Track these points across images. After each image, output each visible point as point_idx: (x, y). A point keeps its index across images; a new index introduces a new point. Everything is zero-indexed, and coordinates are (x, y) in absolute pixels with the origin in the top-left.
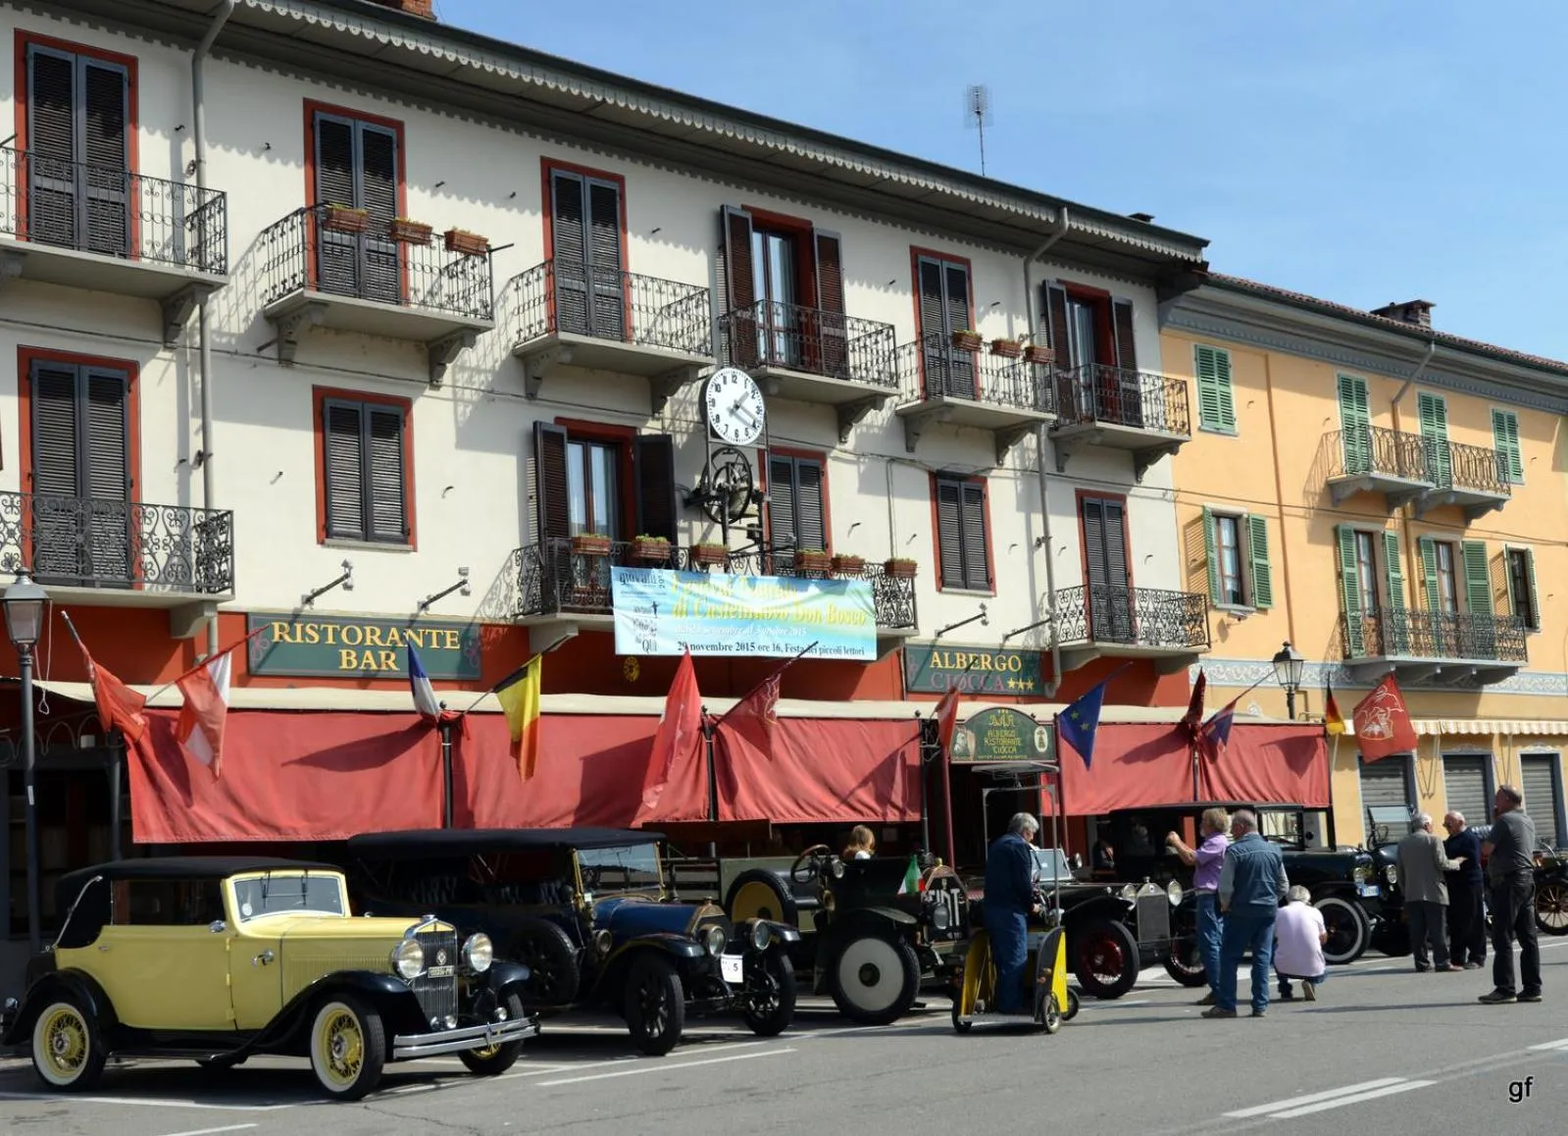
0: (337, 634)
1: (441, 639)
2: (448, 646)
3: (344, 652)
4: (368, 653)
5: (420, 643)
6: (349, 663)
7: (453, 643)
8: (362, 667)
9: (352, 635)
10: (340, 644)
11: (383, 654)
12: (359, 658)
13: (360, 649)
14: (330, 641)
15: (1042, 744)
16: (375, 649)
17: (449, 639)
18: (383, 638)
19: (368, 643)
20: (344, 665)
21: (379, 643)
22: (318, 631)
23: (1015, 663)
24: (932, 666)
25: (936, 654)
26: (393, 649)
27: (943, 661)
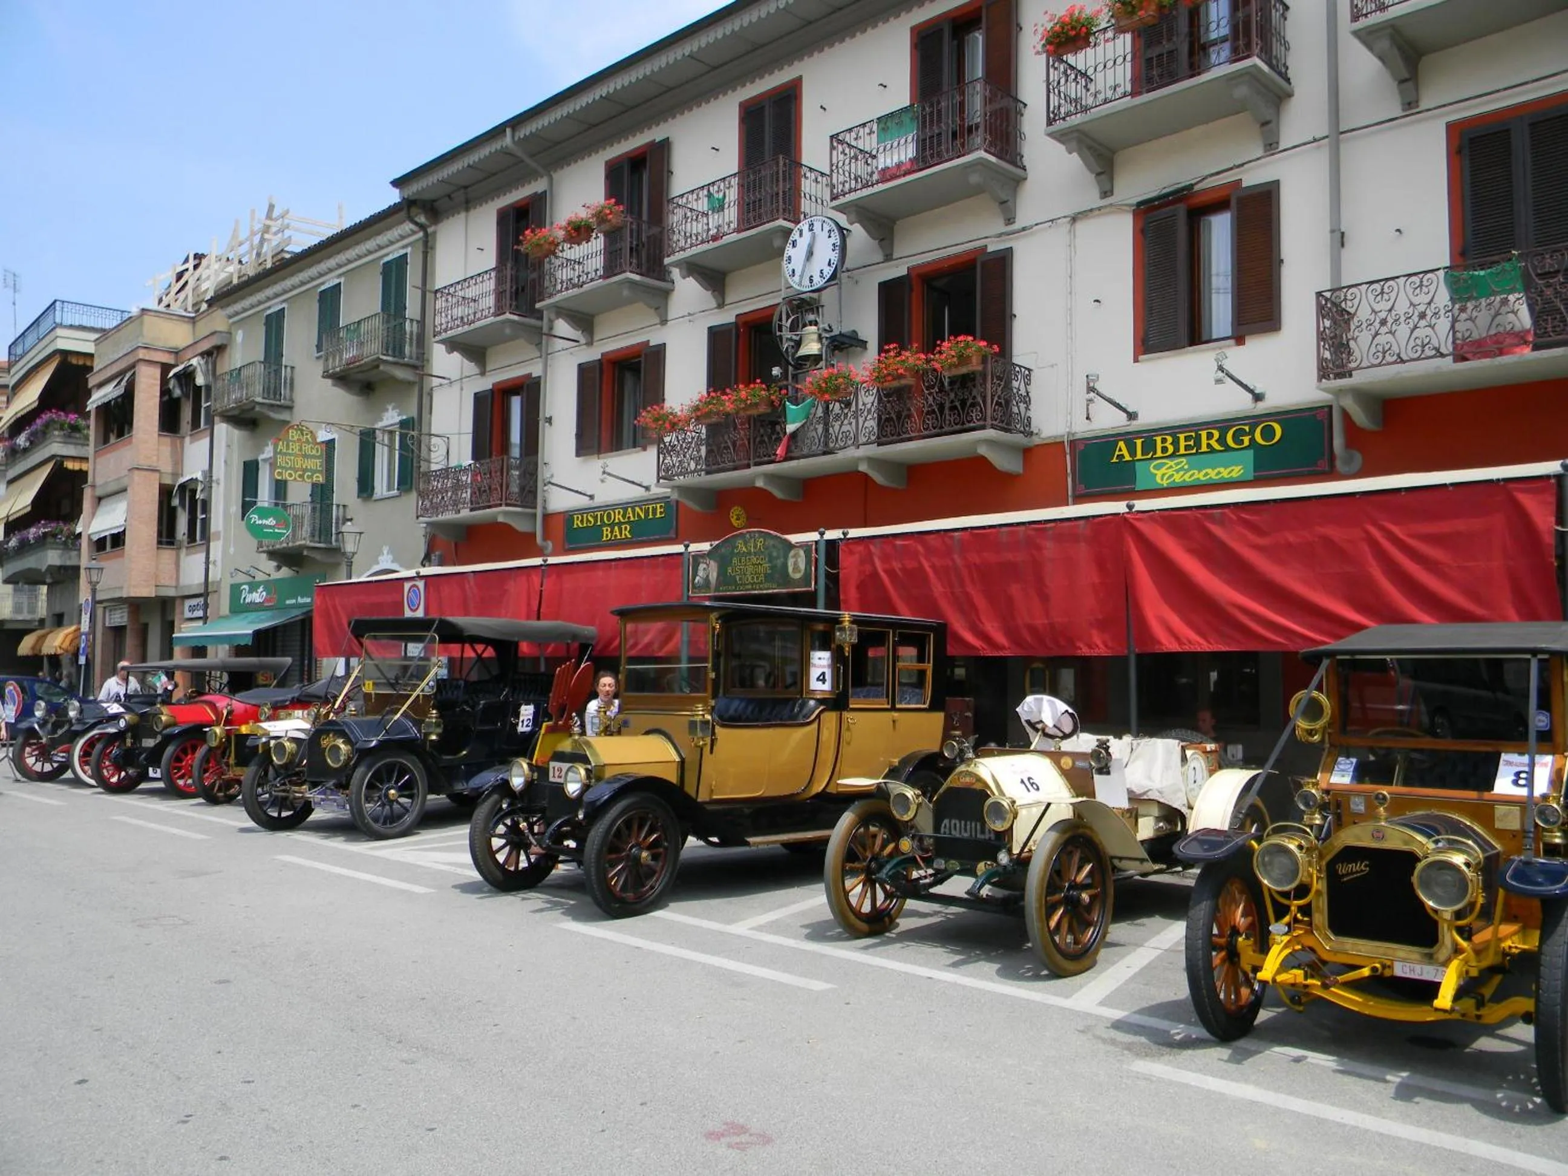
0: (602, 517)
1: (654, 510)
2: (658, 515)
3: (604, 529)
4: (616, 528)
5: (643, 515)
6: (607, 535)
7: (661, 512)
8: (613, 537)
9: (609, 516)
10: (603, 524)
11: (623, 527)
12: (612, 532)
13: (612, 527)
14: (599, 522)
15: (796, 569)
16: (620, 524)
17: (659, 510)
18: (624, 516)
19: (617, 520)
20: (604, 537)
21: (622, 520)
22: (594, 517)
23: (1268, 433)
24: (1114, 460)
25: (1121, 444)
26: (629, 522)
27: (1132, 451)
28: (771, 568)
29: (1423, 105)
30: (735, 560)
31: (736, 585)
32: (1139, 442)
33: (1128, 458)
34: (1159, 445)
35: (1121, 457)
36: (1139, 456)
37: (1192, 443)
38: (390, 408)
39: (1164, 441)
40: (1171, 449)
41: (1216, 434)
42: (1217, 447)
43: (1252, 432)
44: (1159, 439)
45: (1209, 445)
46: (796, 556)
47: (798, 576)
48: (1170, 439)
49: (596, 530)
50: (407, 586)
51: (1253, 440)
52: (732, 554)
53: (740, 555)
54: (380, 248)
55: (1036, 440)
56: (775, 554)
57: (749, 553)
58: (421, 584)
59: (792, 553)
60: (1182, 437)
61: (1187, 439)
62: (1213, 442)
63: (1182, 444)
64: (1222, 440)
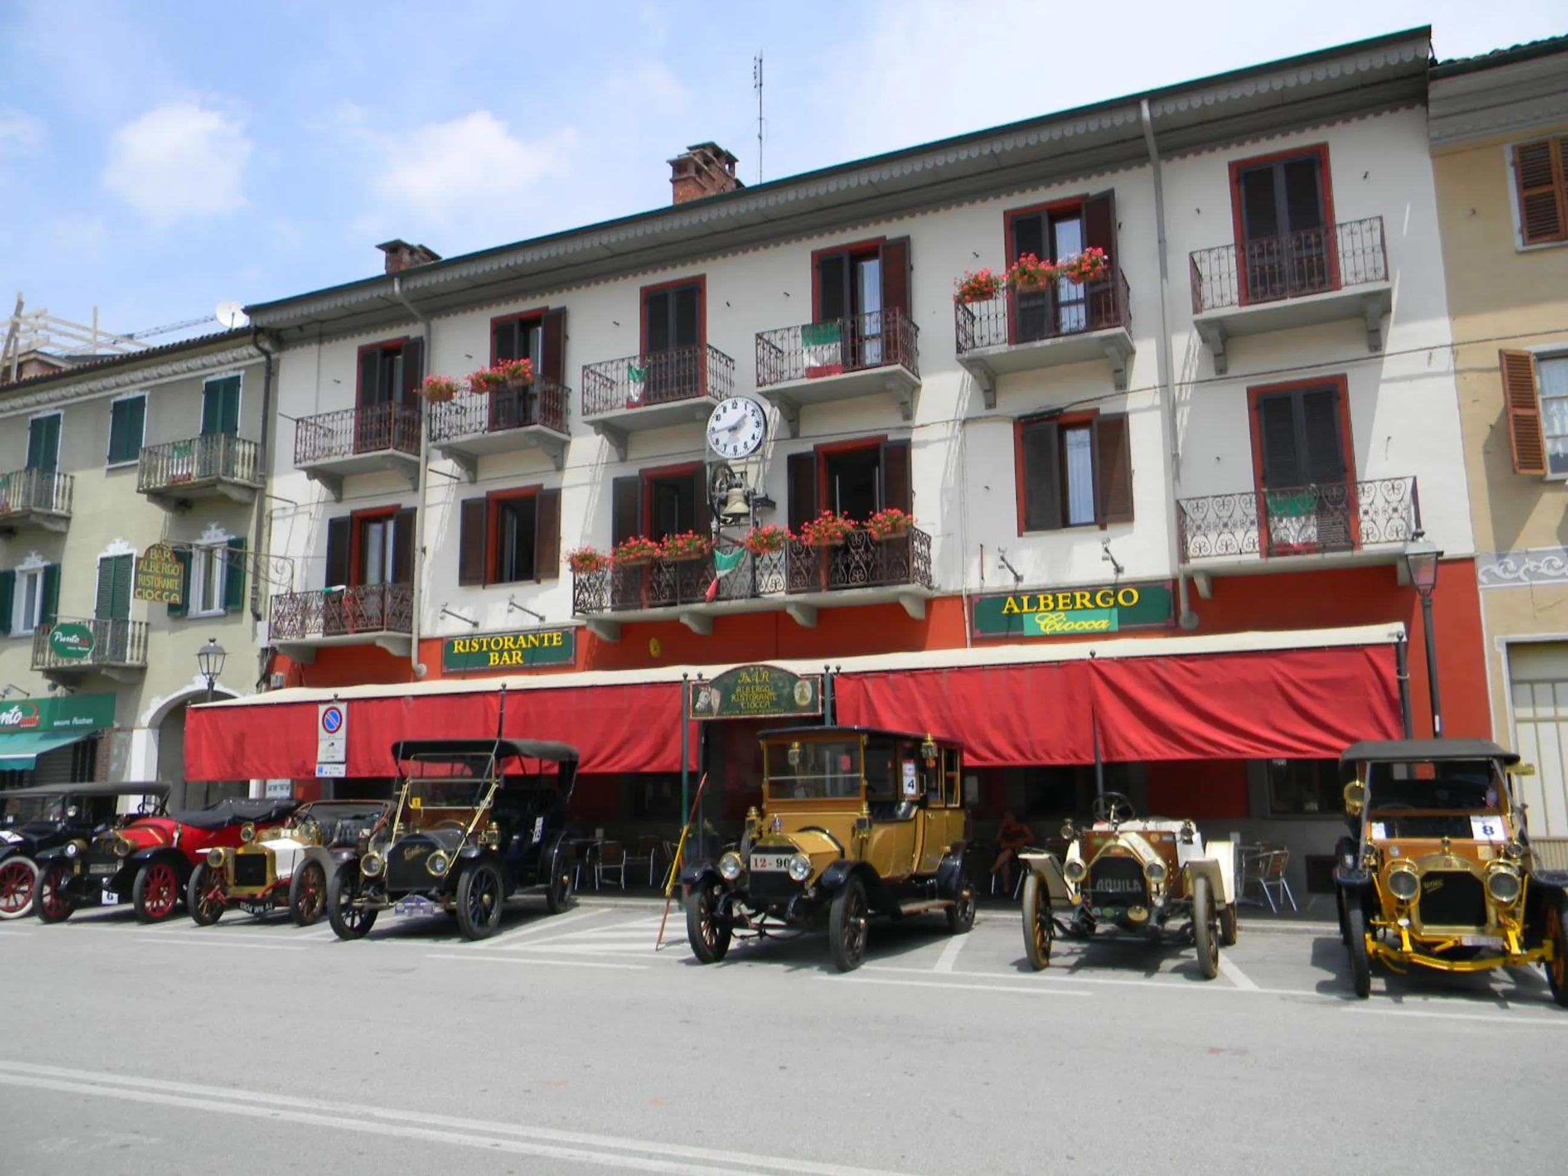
0: (488, 644)
1: (551, 639)
2: (555, 643)
3: (492, 654)
4: (506, 654)
5: (537, 643)
6: (494, 661)
7: (558, 641)
8: (502, 663)
9: (497, 643)
10: (490, 650)
11: (514, 653)
12: (500, 658)
13: (501, 653)
14: (485, 649)
15: (803, 696)
16: (510, 650)
17: (555, 639)
18: (515, 643)
19: (506, 647)
20: (492, 663)
21: (512, 646)
22: (478, 643)
23: (1128, 597)
24: (1005, 611)
25: (1010, 599)
26: (520, 649)
27: (1020, 605)
28: (778, 696)
29: (1231, 372)
30: (738, 690)
31: (741, 710)
32: (1025, 599)
33: (1016, 610)
34: (1042, 602)
35: (1010, 610)
36: (1026, 609)
37: (1068, 601)
38: (213, 526)
39: (1046, 598)
40: (1052, 606)
41: (1088, 596)
42: (1088, 605)
43: (1115, 595)
44: (1041, 597)
45: (1082, 604)
46: (802, 686)
47: (805, 703)
48: (1050, 598)
49: (483, 656)
50: (322, 709)
51: (1116, 601)
52: (736, 684)
53: (744, 685)
54: (205, 367)
55: (936, 594)
56: (780, 684)
57: (754, 683)
58: (343, 708)
59: (799, 683)
60: (1060, 596)
61: (1064, 598)
62: (1086, 602)
63: (1061, 602)
64: (1092, 600)
